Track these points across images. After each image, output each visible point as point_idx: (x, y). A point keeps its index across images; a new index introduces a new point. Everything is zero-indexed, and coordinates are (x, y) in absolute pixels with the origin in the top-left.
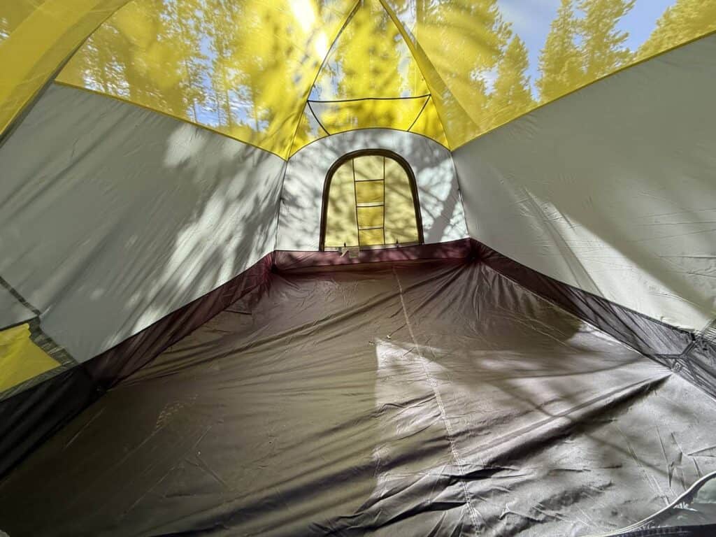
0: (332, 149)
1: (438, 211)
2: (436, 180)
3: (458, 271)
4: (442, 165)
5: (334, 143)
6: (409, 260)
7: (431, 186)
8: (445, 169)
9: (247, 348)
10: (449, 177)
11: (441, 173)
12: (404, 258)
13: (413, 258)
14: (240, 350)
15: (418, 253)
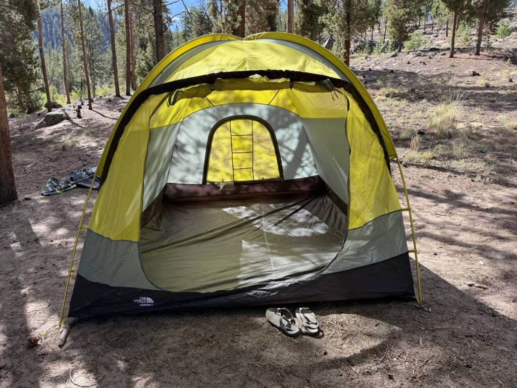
0: (212, 116)
1: (290, 158)
2: (287, 136)
3: (308, 201)
4: (291, 126)
5: (214, 111)
6: (270, 191)
7: (284, 141)
8: (293, 129)
9: (167, 246)
10: (296, 134)
11: (291, 132)
12: (266, 190)
13: (273, 190)
14: (163, 246)
15: (277, 187)
